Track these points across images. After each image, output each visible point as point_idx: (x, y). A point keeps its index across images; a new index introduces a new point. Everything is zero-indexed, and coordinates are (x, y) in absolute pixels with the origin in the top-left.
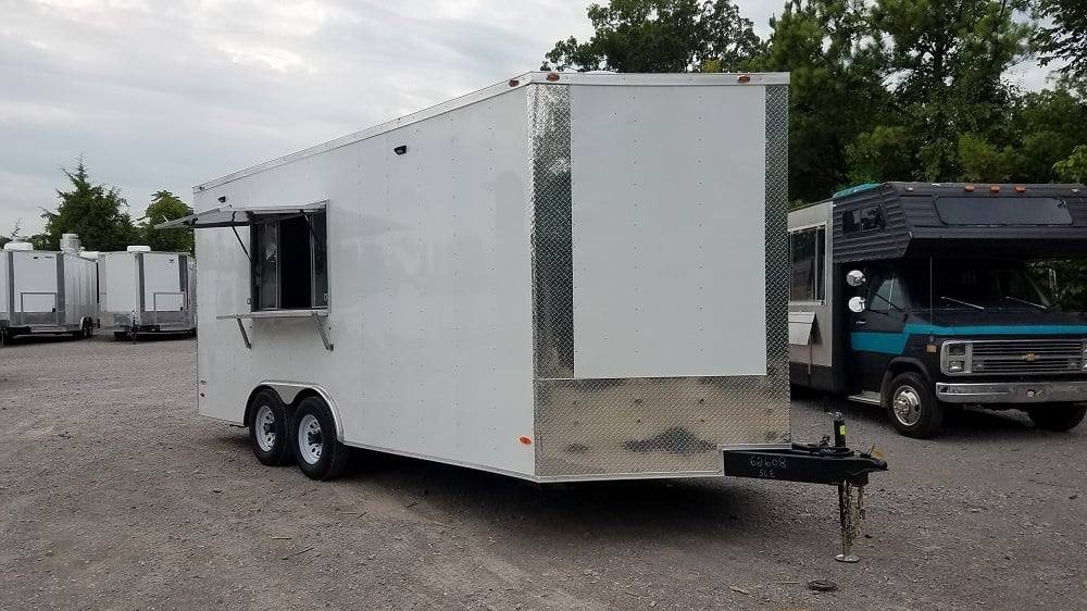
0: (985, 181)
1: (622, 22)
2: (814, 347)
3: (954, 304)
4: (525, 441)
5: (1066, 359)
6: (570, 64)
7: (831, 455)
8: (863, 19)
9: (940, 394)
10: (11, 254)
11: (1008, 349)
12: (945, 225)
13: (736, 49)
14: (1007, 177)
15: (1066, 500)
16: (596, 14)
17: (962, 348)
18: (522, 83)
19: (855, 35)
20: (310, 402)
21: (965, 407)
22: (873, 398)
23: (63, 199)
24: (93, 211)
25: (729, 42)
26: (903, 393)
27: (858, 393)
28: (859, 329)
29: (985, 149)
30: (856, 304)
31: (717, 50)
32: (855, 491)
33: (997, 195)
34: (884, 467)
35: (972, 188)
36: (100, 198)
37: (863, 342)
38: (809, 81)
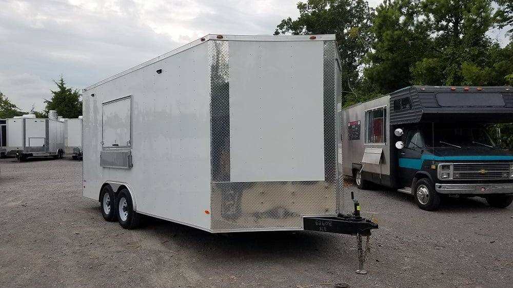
0: (475, 85)
1: (314, 10)
2: (383, 165)
3: (446, 145)
4: (207, 212)
5: (502, 173)
6: (288, 30)
7: (352, 220)
8: (420, 7)
9: (437, 189)
10: (24, 120)
11: (472, 167)
12: (441, 106)
13: (367, 22)
14: (486, 83)
15: (488, 243)
16: (301, 7)
17: (448, 167)
18: (206, 40)
19: (415, 15)
20: (123, 192)
21: (450, 196)
22: (408, 190)
23: (54, 94)
24: (67, 100)
25: (364, 19)
26: (421, 188)
27: (403, 188)
28: (402, 157)
29: (475, 69)
30: (399, 145)
31: (358, 22)
32: (364, 238)
33: (468, 92)
34: (377, 227)
35: (455, 88)
36: (70, 94)
37: (405, 163)
38: (392, 37)
